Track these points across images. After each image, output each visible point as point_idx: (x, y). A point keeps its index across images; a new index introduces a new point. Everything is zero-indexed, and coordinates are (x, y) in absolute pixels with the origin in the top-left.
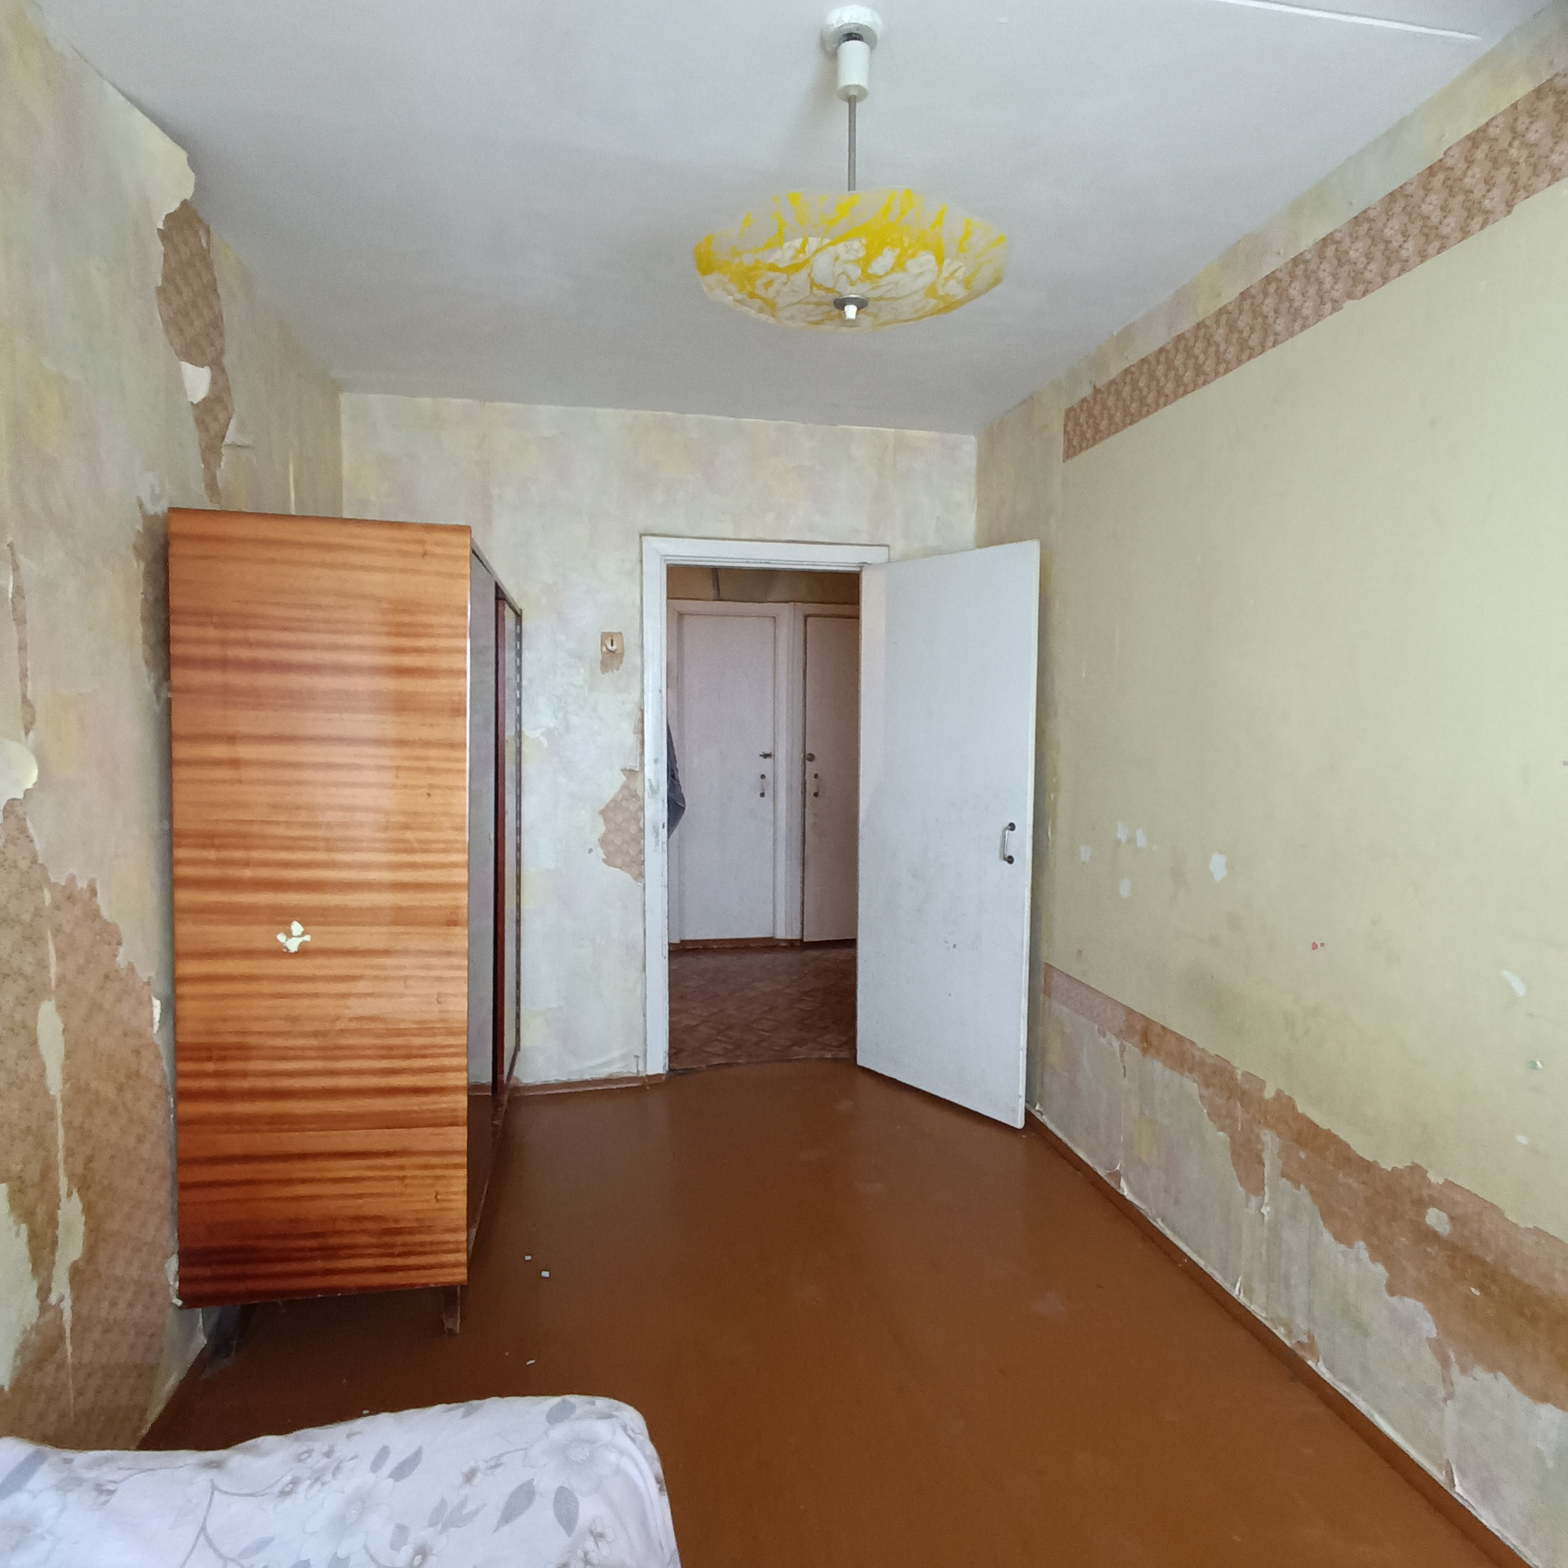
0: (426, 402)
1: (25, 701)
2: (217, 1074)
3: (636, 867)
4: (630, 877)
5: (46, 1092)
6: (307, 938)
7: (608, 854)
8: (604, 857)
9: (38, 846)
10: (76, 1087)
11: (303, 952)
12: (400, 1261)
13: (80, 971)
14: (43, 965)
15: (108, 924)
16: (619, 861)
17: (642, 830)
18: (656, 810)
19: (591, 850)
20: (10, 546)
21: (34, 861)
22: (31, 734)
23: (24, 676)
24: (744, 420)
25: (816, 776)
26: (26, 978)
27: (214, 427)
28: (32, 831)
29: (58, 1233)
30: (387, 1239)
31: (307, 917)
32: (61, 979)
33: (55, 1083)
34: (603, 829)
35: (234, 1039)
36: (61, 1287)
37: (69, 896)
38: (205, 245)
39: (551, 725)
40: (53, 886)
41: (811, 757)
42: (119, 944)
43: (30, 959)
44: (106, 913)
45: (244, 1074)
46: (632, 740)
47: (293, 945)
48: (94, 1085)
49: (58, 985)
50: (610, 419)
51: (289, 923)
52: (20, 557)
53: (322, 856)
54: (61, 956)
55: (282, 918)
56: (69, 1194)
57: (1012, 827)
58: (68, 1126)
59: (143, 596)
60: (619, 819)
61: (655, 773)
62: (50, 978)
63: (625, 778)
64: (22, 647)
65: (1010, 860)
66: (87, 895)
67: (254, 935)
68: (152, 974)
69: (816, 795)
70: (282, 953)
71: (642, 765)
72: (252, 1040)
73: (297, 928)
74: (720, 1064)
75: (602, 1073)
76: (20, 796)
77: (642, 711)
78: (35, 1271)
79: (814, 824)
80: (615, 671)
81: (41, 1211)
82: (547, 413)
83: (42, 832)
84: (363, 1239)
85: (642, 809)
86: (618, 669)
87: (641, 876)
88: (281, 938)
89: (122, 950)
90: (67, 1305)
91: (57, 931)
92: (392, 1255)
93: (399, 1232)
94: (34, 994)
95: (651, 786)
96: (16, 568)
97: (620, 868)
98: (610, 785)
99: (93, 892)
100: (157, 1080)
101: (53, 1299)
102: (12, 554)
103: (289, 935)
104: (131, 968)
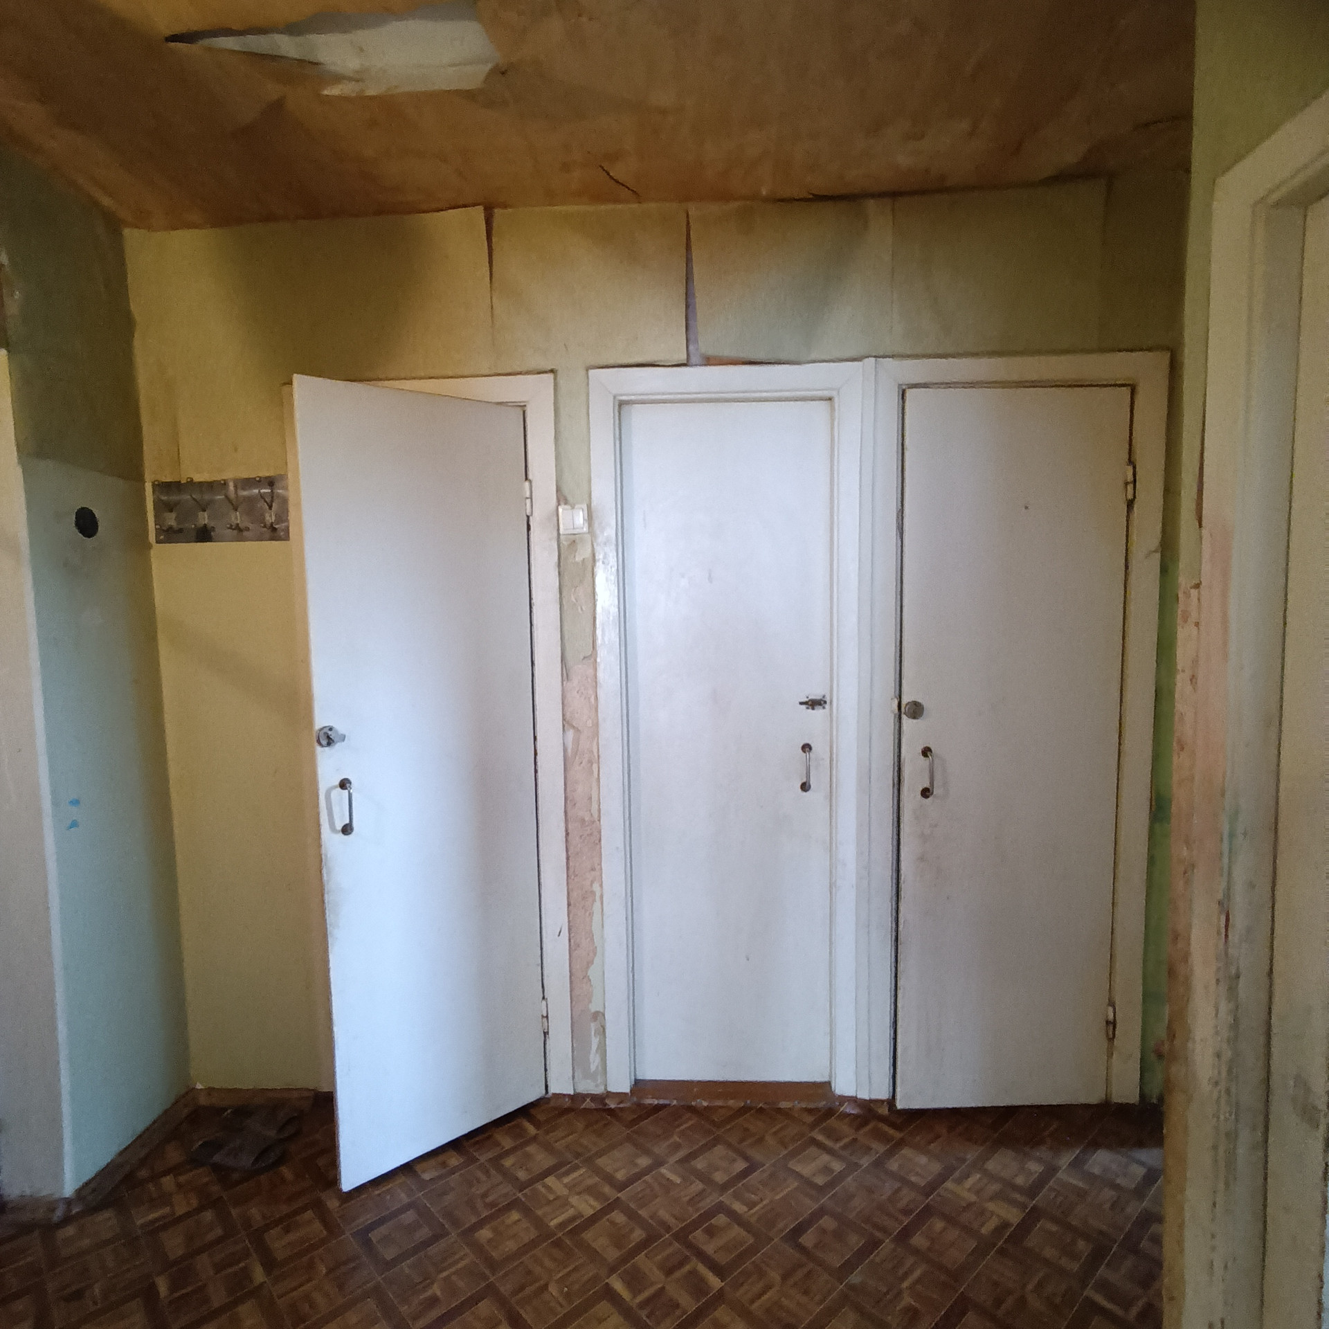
25: (926, 752)
41: (916, 710)
69: (926, 793)
79: (922, 859)
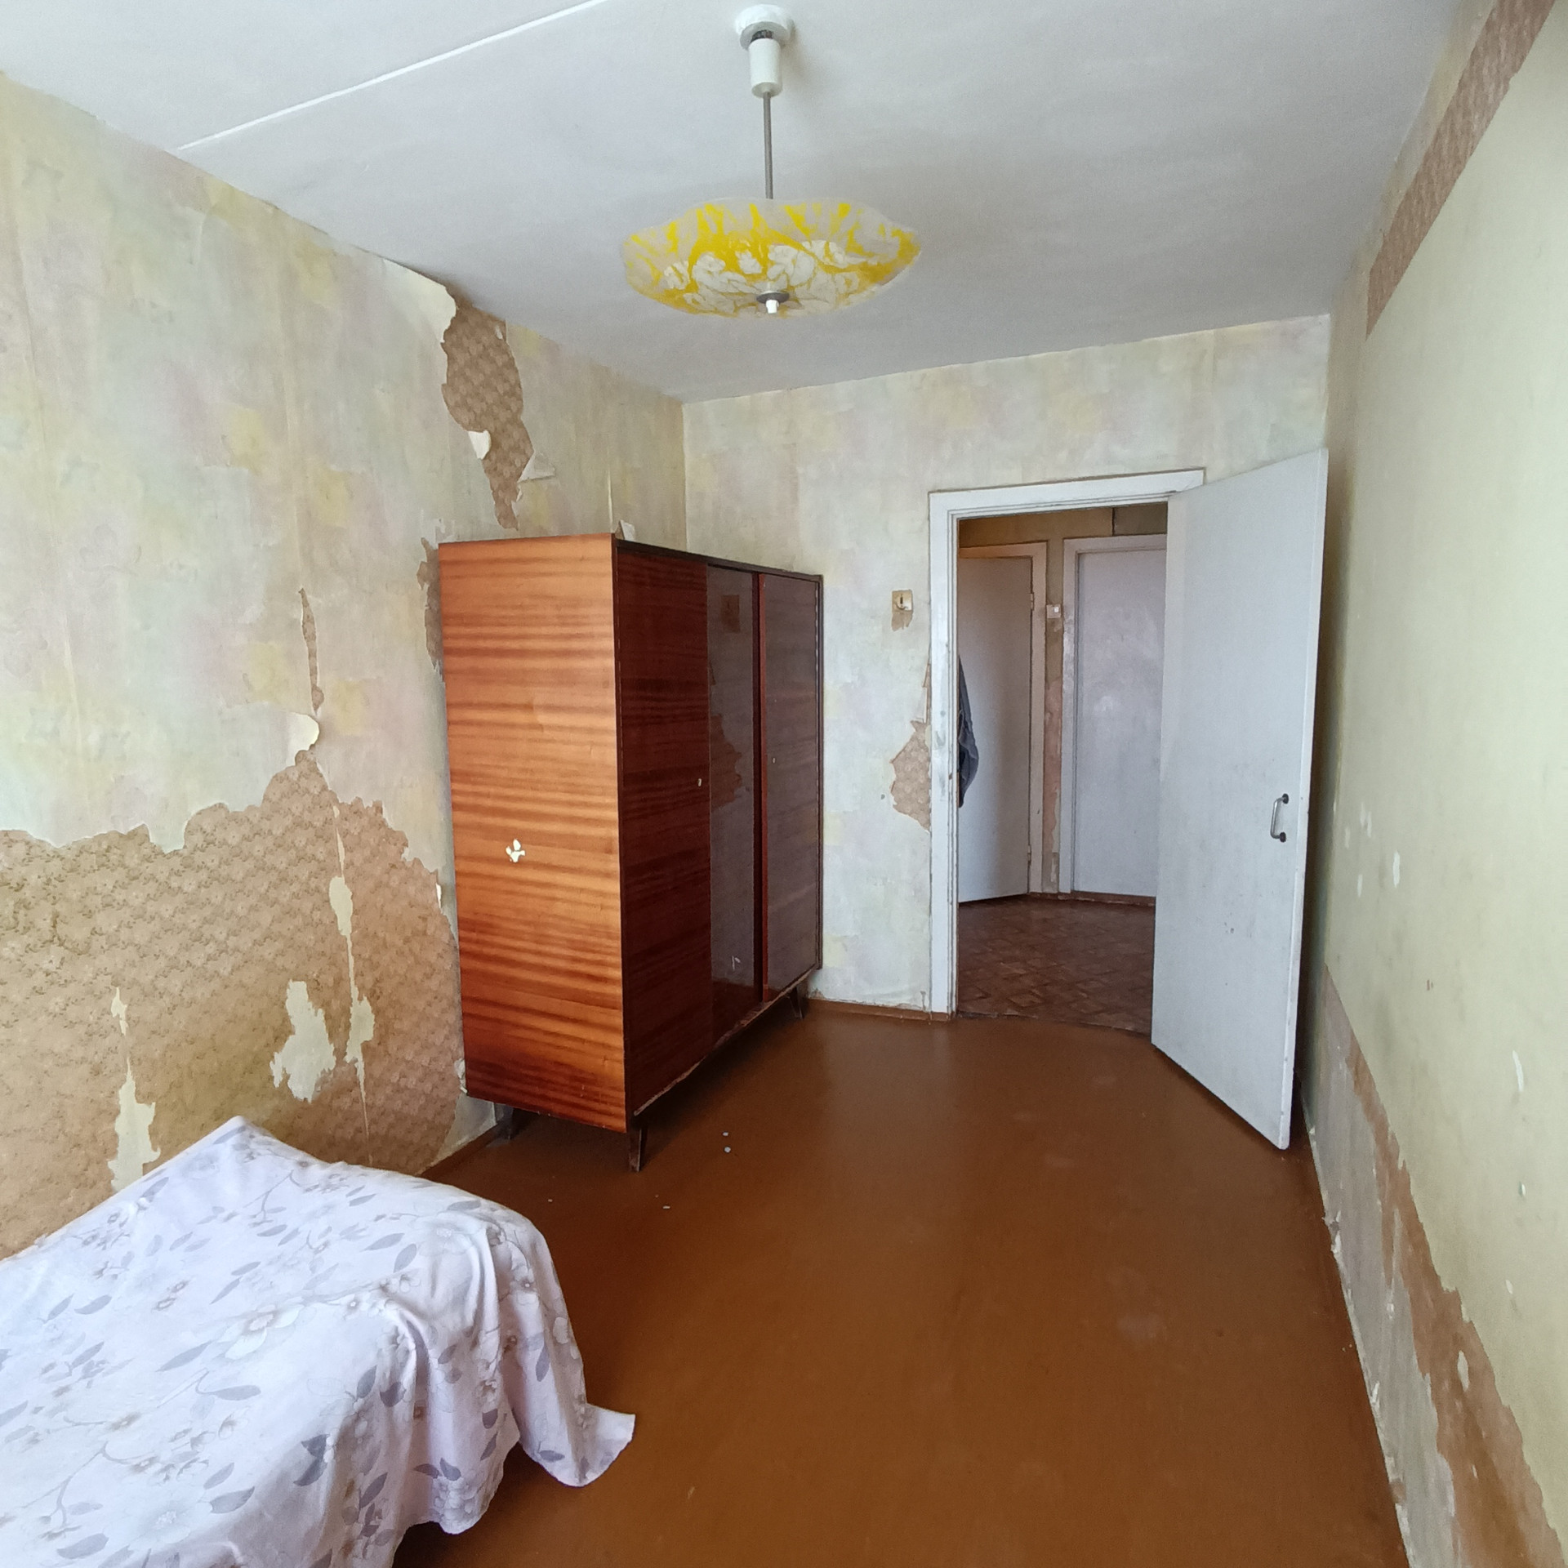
0: (745, 399)
1: (314, 688)
2: (477, 942)
3: (924, 813)
4: (919, 824)
5: (338, 933)
6: (523, 853)
7: (898, 800)
8: (895, 804)
9: (327, 779)
10: (363, 934)
11: (521, 863)
12: (583, 1102)
13: (367, 860)
14: (333, 854)
15: (392, 832)
16: (909, 809)
17: (929, 780)
18: (943, 762)
19: (883, 797)
20: (302, 592)
21: (324, 788)
22: (319, 710)
23: (313, 672)
24: (1034, 356)
26: (319, 861)
27: (507, 471)
28: (321, 770)
29: (350, 1020)
30: (576, 1084)
31: (525, 838)
32: (350, 864)
33: (345, 926)
34: (894, 777)
35: (485, 919)
36: (354, 1053)
37: (356, 810)
38: (501, 337)
39: (849, 681)
40: (340, 806)
42: (406, 845)
43: (321, 849)
44: (390, 824)
45: (493, 945)
46: (921, 692)
47: (515, 857)
48: (381, 935)
49: (347, 867)
50: (899, 383)
51: (512, 841)
52: (309, 597)
53: (530, 794)
54: (348, 849)
55: (508, 837)
56: (360, 999)
57: (1285, 799)
58: (358, 957)
59: (427, 608)
60: (909, 768)
61: (944, 725)
62: (340, 864)
63: (914, 730)
64: (312, 654)
65: (1283, 837)
66: (372, 812)
67: (491, 847)
68: (440, 868)
70: (507, 861)
71: (929, 716)
72: (496, 921)
73: (517, 845)
74: (1013, 1016)
75: (892, 1002)
76: (307, 748)
77: (929, 665)
78: (331, 1036)
80: (905, 627)
81: (335, 1005)
82: (843, 389)
83: (331, 770)
84: (561, 1080)
85: (929, 760)
86: (907, 626)
87: (927, 824)
88: (508, 851)
89: (407, 850)
90: (360, 1065)
91: (345, 834)
92: (577, 1096)
93: (583, 1080)
94: (326, 870)
95: (938, 738)
96: (306, 604)
97: (910, 815)
98: (902, 734)
99: (379, 809)
100: (445, 938)
101: (348, 1059)
102: (303, 597)
103: (513, 849)
104: (417, 861)
